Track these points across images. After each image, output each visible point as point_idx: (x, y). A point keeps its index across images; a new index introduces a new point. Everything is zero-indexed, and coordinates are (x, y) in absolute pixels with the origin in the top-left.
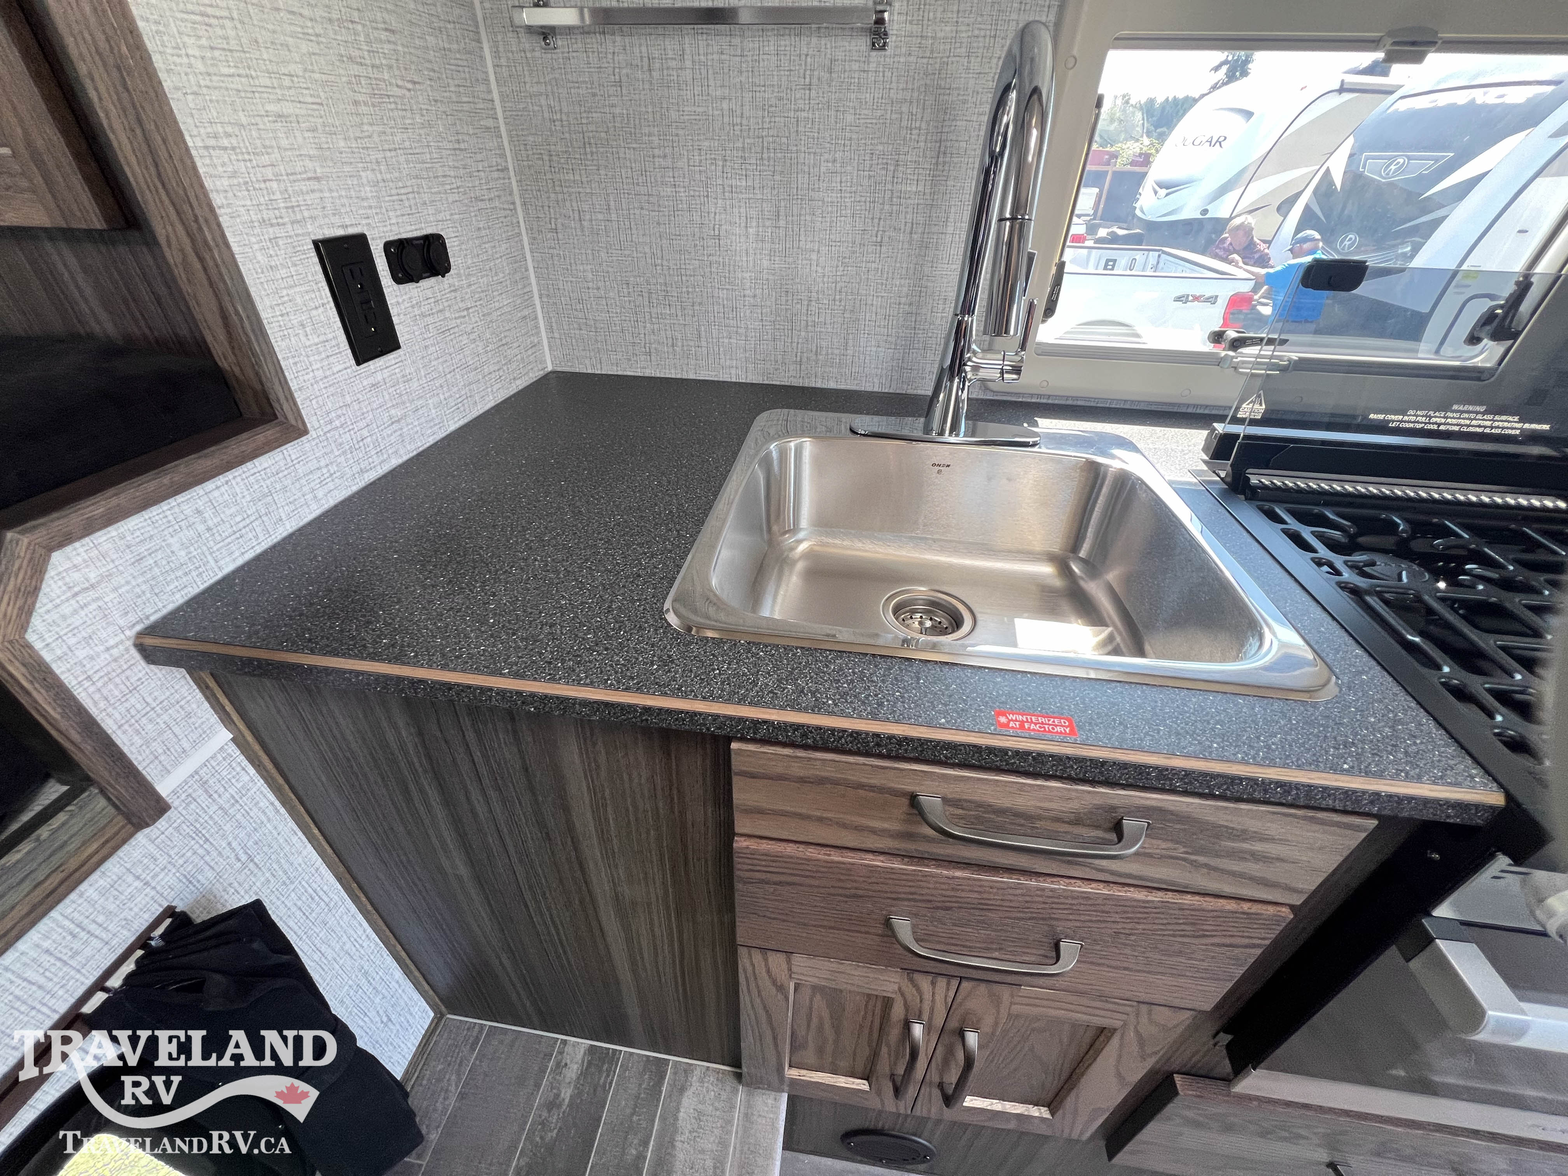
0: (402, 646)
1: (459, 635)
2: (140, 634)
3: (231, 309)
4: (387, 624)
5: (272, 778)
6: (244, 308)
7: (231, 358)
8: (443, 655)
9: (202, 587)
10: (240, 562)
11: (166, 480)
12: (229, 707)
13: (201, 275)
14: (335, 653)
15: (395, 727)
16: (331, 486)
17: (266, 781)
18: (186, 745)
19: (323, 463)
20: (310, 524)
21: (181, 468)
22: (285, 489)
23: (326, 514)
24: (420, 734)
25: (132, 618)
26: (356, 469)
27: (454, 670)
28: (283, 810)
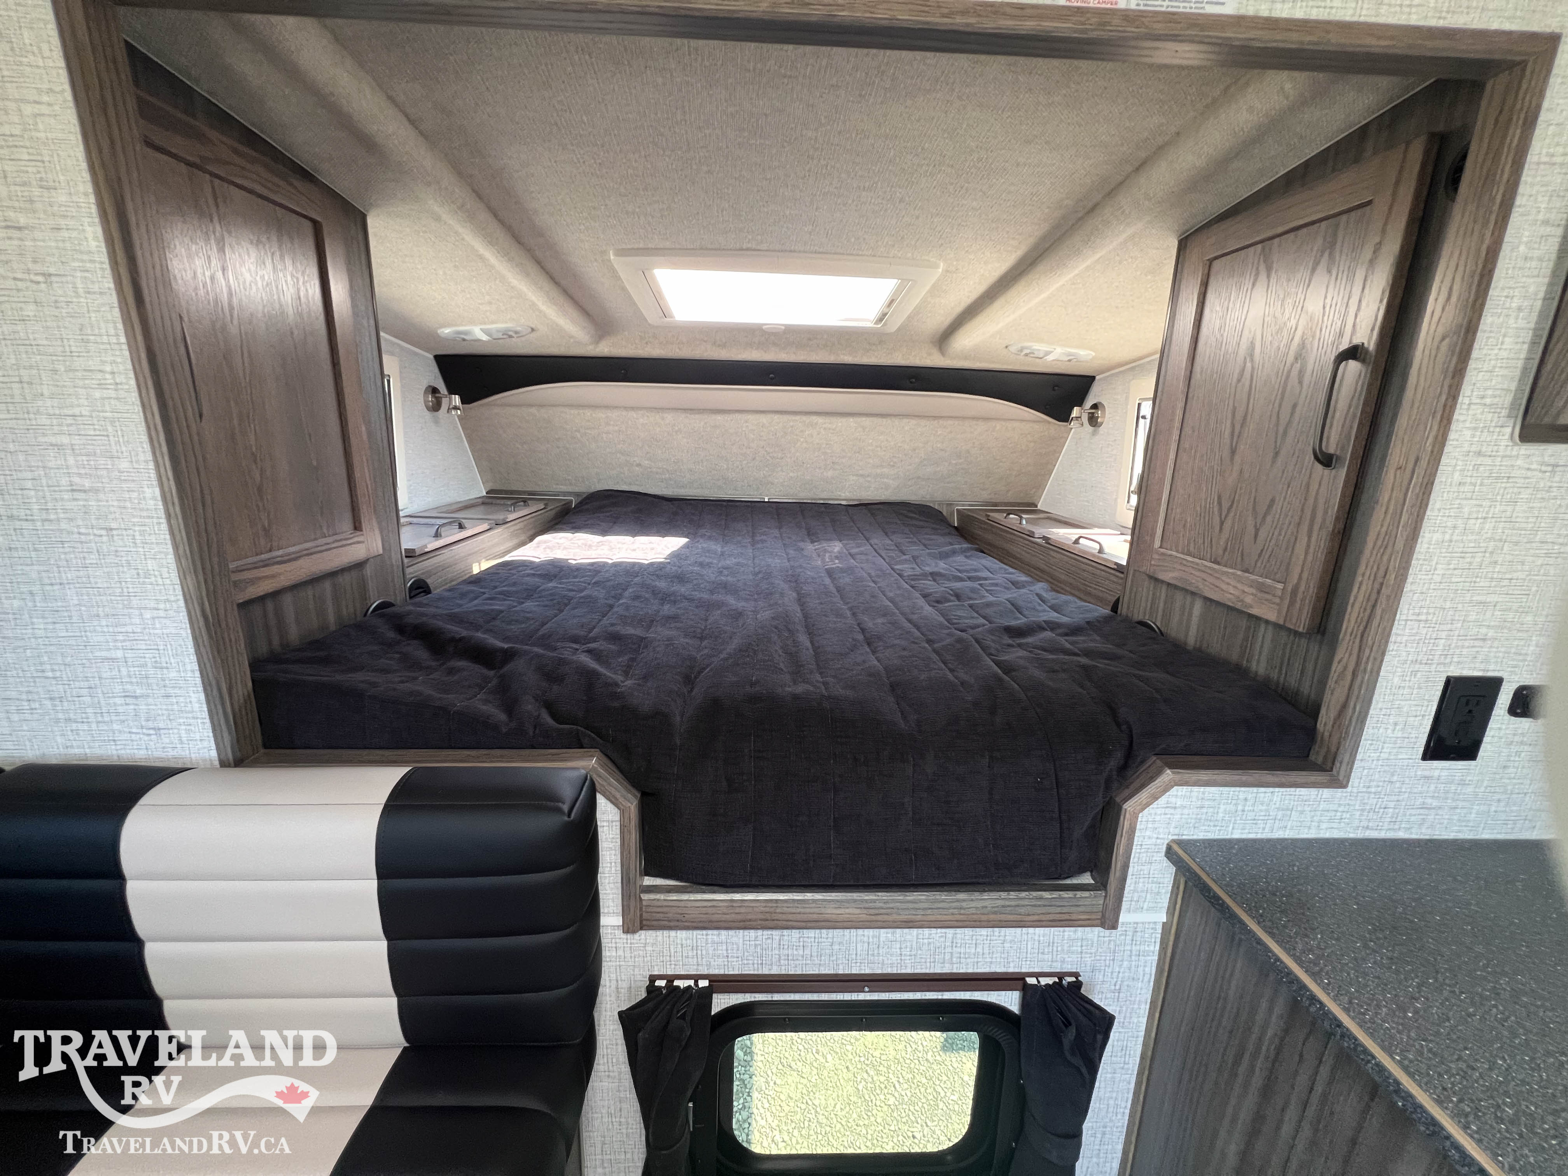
0: (1321, 970)
1: (1372, 1000)
2: (1174, 841)
3: (1352, 704)
4: (1319, 947)
5: (1164, 962)
6: (1361, 707)
7: (1329, 727)
8: (1350, 1002)
9: (1216, 837)
10: (1244, 836)
11: (1244, 778)
12: (1178, 906)
13: (1347, 683)
14: (1272, 935)
15: (1270, 1010)
16: (1335, 825)
17: (1159, 960)
18: (1145, 907)
19: (1340, 809)
20: (1303, 840)
21: (1257, 775)
22: (1302, 812)
23: (1317, 840)
24: (1286, 1031)
25: (1177, 831)
26: (1365, 824)
27: (1353, 1019)
28: (1152, 984)
